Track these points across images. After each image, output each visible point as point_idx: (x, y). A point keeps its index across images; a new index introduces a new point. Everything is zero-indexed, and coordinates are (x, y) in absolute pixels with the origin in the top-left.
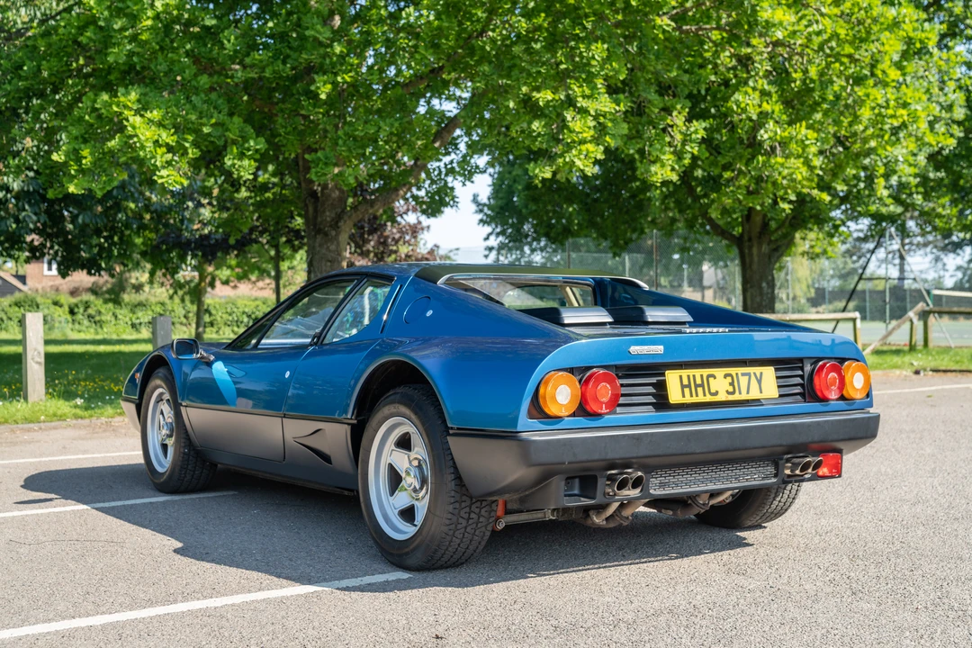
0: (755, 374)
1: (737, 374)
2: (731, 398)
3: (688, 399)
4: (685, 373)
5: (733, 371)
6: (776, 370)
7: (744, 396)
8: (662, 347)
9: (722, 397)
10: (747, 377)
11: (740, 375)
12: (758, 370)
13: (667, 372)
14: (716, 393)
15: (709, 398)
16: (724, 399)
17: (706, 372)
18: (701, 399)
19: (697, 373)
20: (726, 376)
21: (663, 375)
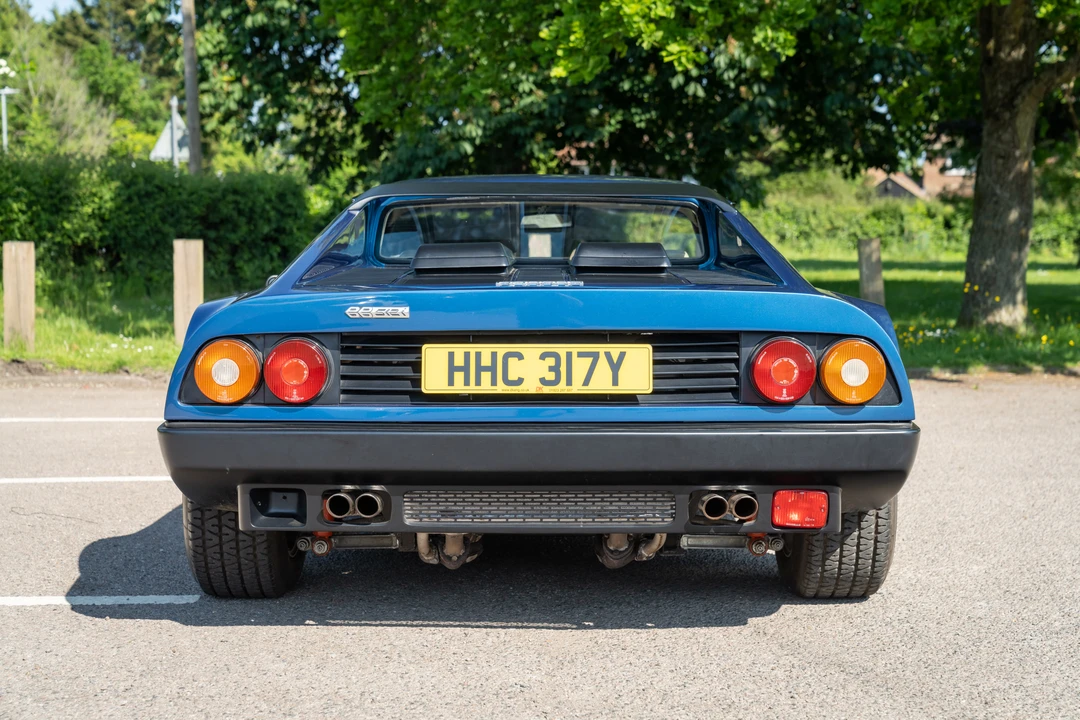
0: (608, 355)
1: (569, 355)
2: (547, 390)
3: (459, 388)
4: (459, 350)
5: (561, 349)
6: (656, 350)
7: (577, 388)
8: (407, 310)
9: (531, 387)
10: (590, 360)
11: (574, 356)
12: (615, 349)
13: (424, 347)
14: (520, 381)
15: (501, 388)
16: (533, 391)
17: (502, 349)
18: (486, 387)
19: (486, 350)
20: (543, 356)
21: (419, 350)
